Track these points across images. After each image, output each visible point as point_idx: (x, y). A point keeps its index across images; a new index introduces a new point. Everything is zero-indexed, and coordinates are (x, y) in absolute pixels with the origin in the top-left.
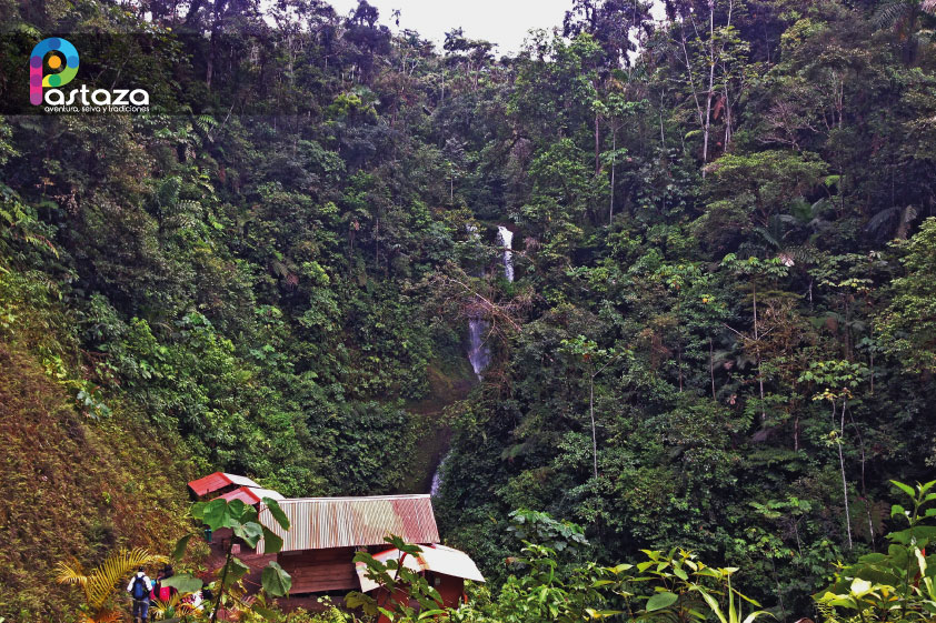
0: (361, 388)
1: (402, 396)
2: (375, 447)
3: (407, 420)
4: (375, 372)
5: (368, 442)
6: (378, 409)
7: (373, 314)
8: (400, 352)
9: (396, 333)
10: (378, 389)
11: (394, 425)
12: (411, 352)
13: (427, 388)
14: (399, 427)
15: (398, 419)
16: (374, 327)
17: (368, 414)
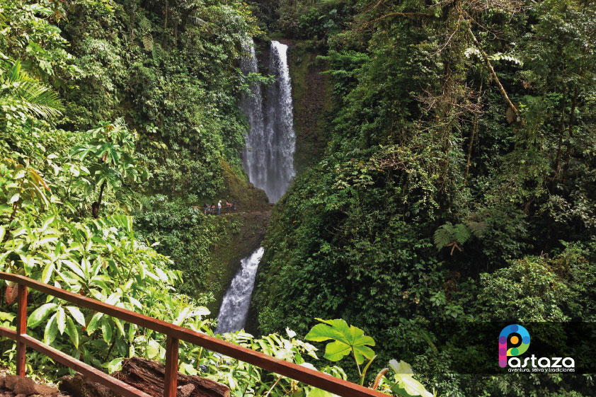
1: (192, 192)
6: (166, 204)
7: (161, 88)
8: (190, 139)
9: (188, 115)
10: (164, 182)
11: (185, 227)
12: (204, 141)
13: (221, 184)
14: (191, 229)
15: (190, 218)
16: (162, 104)
17: (154, 210)
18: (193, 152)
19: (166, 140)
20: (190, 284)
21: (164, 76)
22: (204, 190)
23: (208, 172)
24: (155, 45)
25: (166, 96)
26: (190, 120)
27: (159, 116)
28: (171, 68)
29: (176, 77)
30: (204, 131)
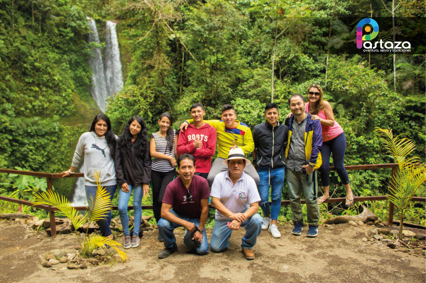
0: (26, 108)
1: (56, 114)
2: (40, 148)
3: (61, 130)
4: (36, 97)
5: (34, 144)
6: (40, 122)
7: (32, 57)
8: (53, 84)
9: (50, 70)
10: (39, 109)
11: (52, 133)
12: (61, 84)
13: (73, 109)
14: (56, 135)
15: (55, 129)
16: (34, 66)
17: (33, 126)
18: (55, 91)
19: (38, 85)
20: (59, 165)
21: (34, 49)
22: (63, 112)
23: (64, 101)
24: (27, 32)
25: (35, 61)
26: (52, 73)
27: (33, 73)
28: (39, 45)
29: (41, 50)
30: (61, 79)
